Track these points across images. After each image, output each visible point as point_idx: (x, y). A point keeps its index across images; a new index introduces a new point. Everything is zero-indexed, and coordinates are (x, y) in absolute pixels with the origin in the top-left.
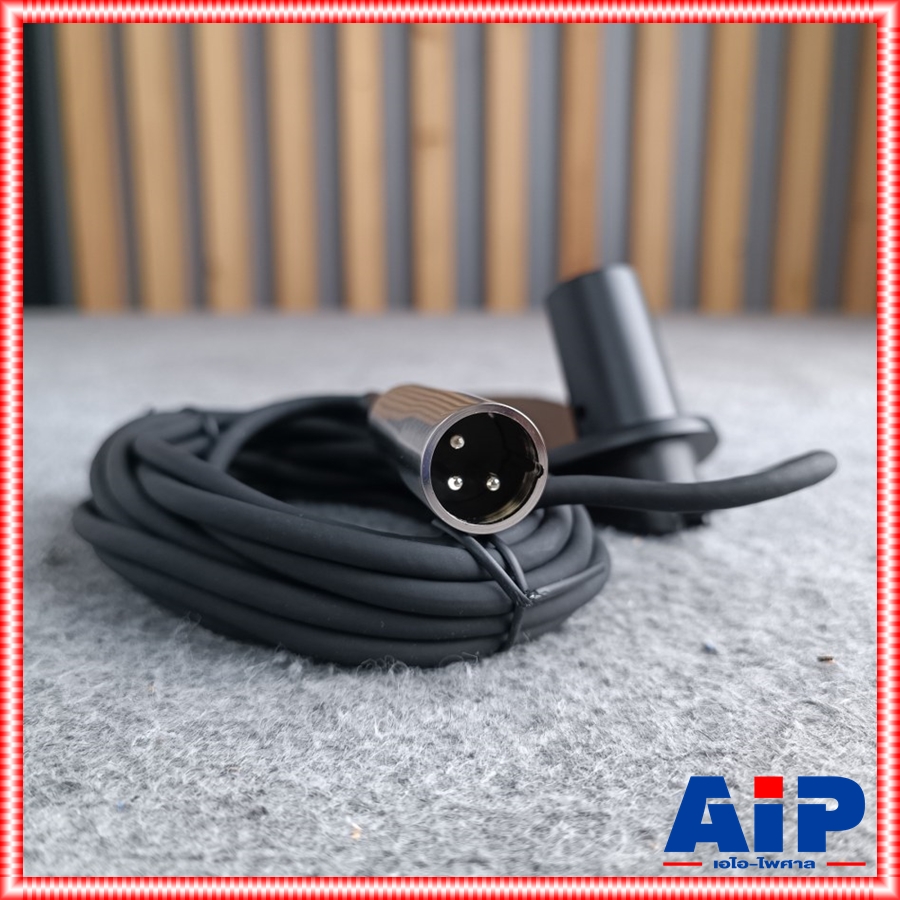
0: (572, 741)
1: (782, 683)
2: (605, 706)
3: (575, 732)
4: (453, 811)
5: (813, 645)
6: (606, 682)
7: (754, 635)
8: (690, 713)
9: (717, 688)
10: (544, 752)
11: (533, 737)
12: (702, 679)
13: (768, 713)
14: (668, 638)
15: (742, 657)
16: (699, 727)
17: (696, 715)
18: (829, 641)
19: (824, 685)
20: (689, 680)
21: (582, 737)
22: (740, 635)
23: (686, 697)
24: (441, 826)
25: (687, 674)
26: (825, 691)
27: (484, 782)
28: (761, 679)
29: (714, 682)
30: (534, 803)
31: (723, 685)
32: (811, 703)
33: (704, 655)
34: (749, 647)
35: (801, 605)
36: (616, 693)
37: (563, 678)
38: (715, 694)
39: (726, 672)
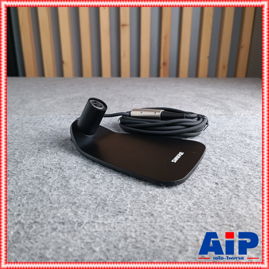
0: (197, 202)
1: (230, 190)
2: (201, 195)
3: (197, 200)
4: (182, 214)
5: (235, 182)
6: (200, 190)
7: (224, 181)
8: (215, 196)
9: (219, 191)
10: (193, 204)
11: (191, 201)
12: (216, 190)
13: (228, 196)
14: (209, 181)
15: (223, 185)
16: (217, 199)
17: (217, 197)
18: (237, 182)
19: (237, 191)
20: (214, 190)
21: (198, 201)
22: (222, 181)
23: (214, 193)
24: (181, 216)
25: (214, 189)
26: (237, 192)
27: (186, 209)
28: (226, 190)
29: (218, 190)
30: (194, 212)
31: (220, 191)
32: (235, 194)
33: (216, 185)
34: (224, 183)
35: (232, 173)
36: (202, 193)
37: (193, 190)
38: (219, 192)
39: (221, 188)
